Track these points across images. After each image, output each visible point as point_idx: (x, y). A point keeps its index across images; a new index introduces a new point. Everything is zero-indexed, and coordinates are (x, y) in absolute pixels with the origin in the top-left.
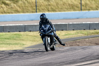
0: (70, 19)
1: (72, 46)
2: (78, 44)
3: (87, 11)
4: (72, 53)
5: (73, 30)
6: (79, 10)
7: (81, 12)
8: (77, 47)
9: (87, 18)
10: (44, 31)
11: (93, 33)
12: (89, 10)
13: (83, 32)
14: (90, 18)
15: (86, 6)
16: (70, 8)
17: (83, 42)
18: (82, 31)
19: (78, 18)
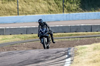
0: (7, 23)
1: (10, 50)
2: (15, 48)
3: (24, 16)
4: (10, 58)
5: (11, 34)
6: (16, 15)
7: (17, 16)
8: (14, 51)
9: (24, 23)
10: (42, 33)
11: (30, 37)
12: (26, 14)
13: (20, 37)
14: (27, 22)
15: (23, 11)
16: (7, 13)
17: (21, 47)
18: (20, 35)
19: (15, 23)
